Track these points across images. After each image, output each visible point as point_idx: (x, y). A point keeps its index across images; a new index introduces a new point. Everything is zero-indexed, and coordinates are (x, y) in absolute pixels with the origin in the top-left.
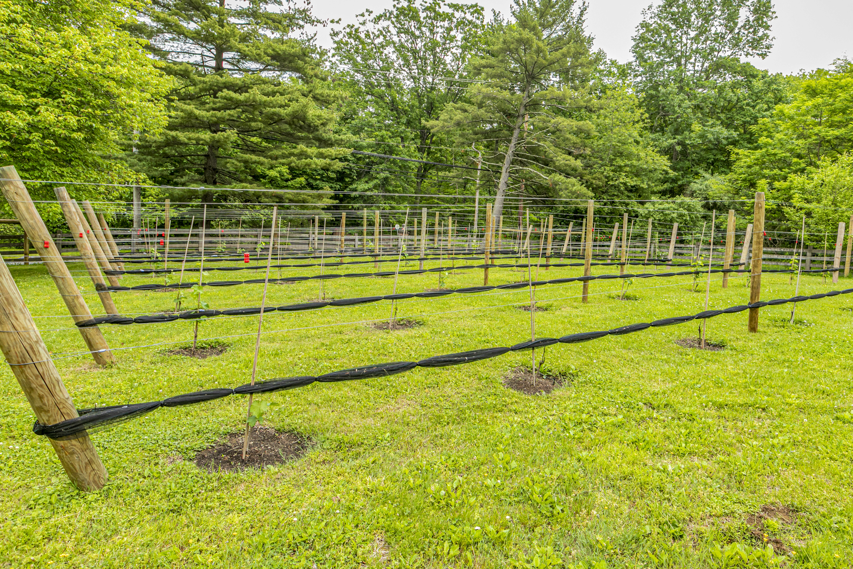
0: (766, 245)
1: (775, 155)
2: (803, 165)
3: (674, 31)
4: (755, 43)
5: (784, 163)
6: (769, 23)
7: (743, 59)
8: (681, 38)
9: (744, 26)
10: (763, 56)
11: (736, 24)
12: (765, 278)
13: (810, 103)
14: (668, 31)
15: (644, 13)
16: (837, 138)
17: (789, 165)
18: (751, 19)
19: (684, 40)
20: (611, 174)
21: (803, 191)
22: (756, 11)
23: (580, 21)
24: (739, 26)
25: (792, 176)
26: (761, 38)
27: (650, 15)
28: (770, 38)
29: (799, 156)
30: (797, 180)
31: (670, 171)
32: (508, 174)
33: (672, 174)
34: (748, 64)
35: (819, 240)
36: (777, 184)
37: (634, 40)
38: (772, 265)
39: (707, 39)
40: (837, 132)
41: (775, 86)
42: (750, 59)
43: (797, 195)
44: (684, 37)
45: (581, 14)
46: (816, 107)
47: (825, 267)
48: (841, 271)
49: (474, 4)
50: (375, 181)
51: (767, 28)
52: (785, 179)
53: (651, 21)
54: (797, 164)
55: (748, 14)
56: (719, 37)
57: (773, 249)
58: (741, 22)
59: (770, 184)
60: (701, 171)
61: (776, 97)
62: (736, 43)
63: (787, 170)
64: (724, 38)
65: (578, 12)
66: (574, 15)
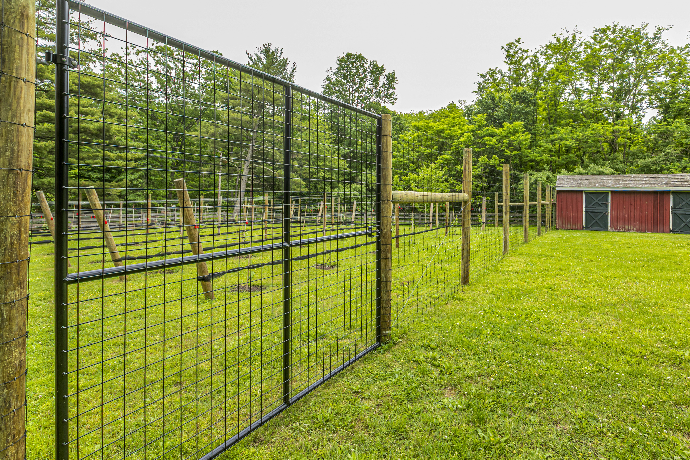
0: (400, 212)
1: (401, 161)
2: (415, 168)
3: (345, 84)
4: (389, 96)
5: (406, 166)
6: (395, 86)
7: (382, 104)
8: (349, 89)
9: (382, 87)
10: (393, 103)
11: (378, 85)
12: (401, 228)
13: (416, 135)
14: (342, 84)
15: (327, 71)
16: (429, 153)
17: (409, 167)
18: (386, 83)
19: (351, 90)
20: (314, 170)
21: (415, 181)
22: (388, 79)
23: (292, 75)
24: (380, 86)
25: (410, 174)
26: (391, 95)
27: (331, 73)
28: (396, 94)
29: (413, 163)
30: (412, 176)
31: (348, 169)
32: (248, 170)
33: (349, 170)
34: (385, 107)
35: (424, 208)
36: (403, 178)
37: (323, 87)
38: (403, 222)
39: (363, 91)
40: (429, 151)
41: (399, 121)
42: (386, 104)
43: (413, 184)
44: (351, 88)
45: (293, 72)
46: (419, 136)
47: (426, 221)
48: (434, 224)
49: (216, 51)
50: (140, 173)
51: (394, 88)
52: (407, 175)
53: (332, 77)
54: (412, 167)
55: (384, 80)
56: (369, 91)
57: (403, 214)
58: (381, 84)
59: (400, 177)
60: (364, 169)
61: (400, 127)
62: (378, 95)
63: (407, 170)
64: (372, 92)
65: (291, 70)
66: (288, 72)
